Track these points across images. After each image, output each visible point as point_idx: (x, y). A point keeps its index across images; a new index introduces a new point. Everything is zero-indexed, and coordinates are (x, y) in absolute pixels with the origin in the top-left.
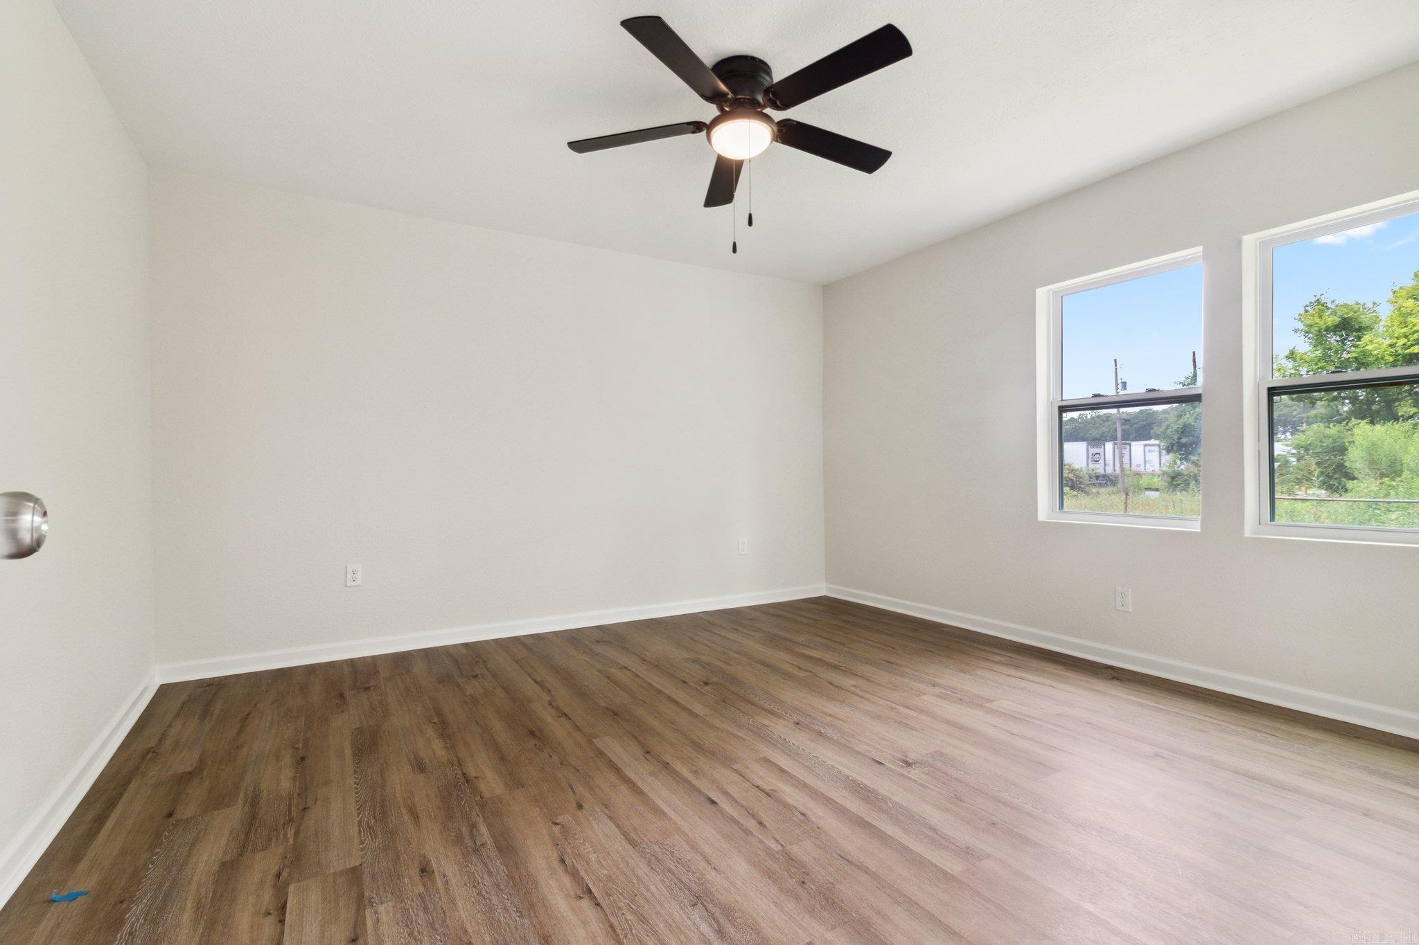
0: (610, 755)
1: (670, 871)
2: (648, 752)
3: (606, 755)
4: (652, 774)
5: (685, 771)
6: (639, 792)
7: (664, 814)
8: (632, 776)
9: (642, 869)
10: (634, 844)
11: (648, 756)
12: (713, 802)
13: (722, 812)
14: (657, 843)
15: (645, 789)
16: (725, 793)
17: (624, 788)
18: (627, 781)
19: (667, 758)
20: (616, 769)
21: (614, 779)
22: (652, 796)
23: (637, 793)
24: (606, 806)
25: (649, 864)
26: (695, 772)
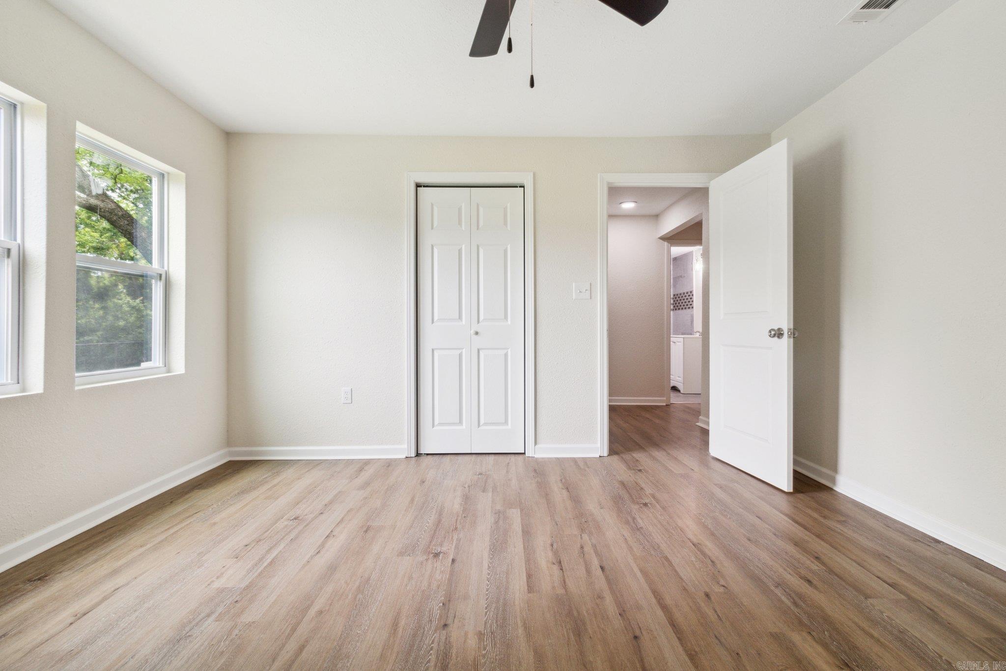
0: (680, 649)
1: (648, 541)
2: (636, 637)
3: (686, 651)
4: (639, 608)
5: (609, 599)
6: (655, 593)
7: (641, 571)
8: (660, 612)
9: (663, 546)
10: (667, 559)
11: (638, 633)
12: (602, 568)
13: (601, 560)
14: (651, 555)
15: (650, 595)
16: (588, 571)
17: (669, 601)
18: (664, 608)
19: (618, 622)
20: (674, 626)
21: (678, 616)
22: (646, 586)
23: (657, 593)
24: (685, 589)
25: (659, 547)
26: (600, 597)
